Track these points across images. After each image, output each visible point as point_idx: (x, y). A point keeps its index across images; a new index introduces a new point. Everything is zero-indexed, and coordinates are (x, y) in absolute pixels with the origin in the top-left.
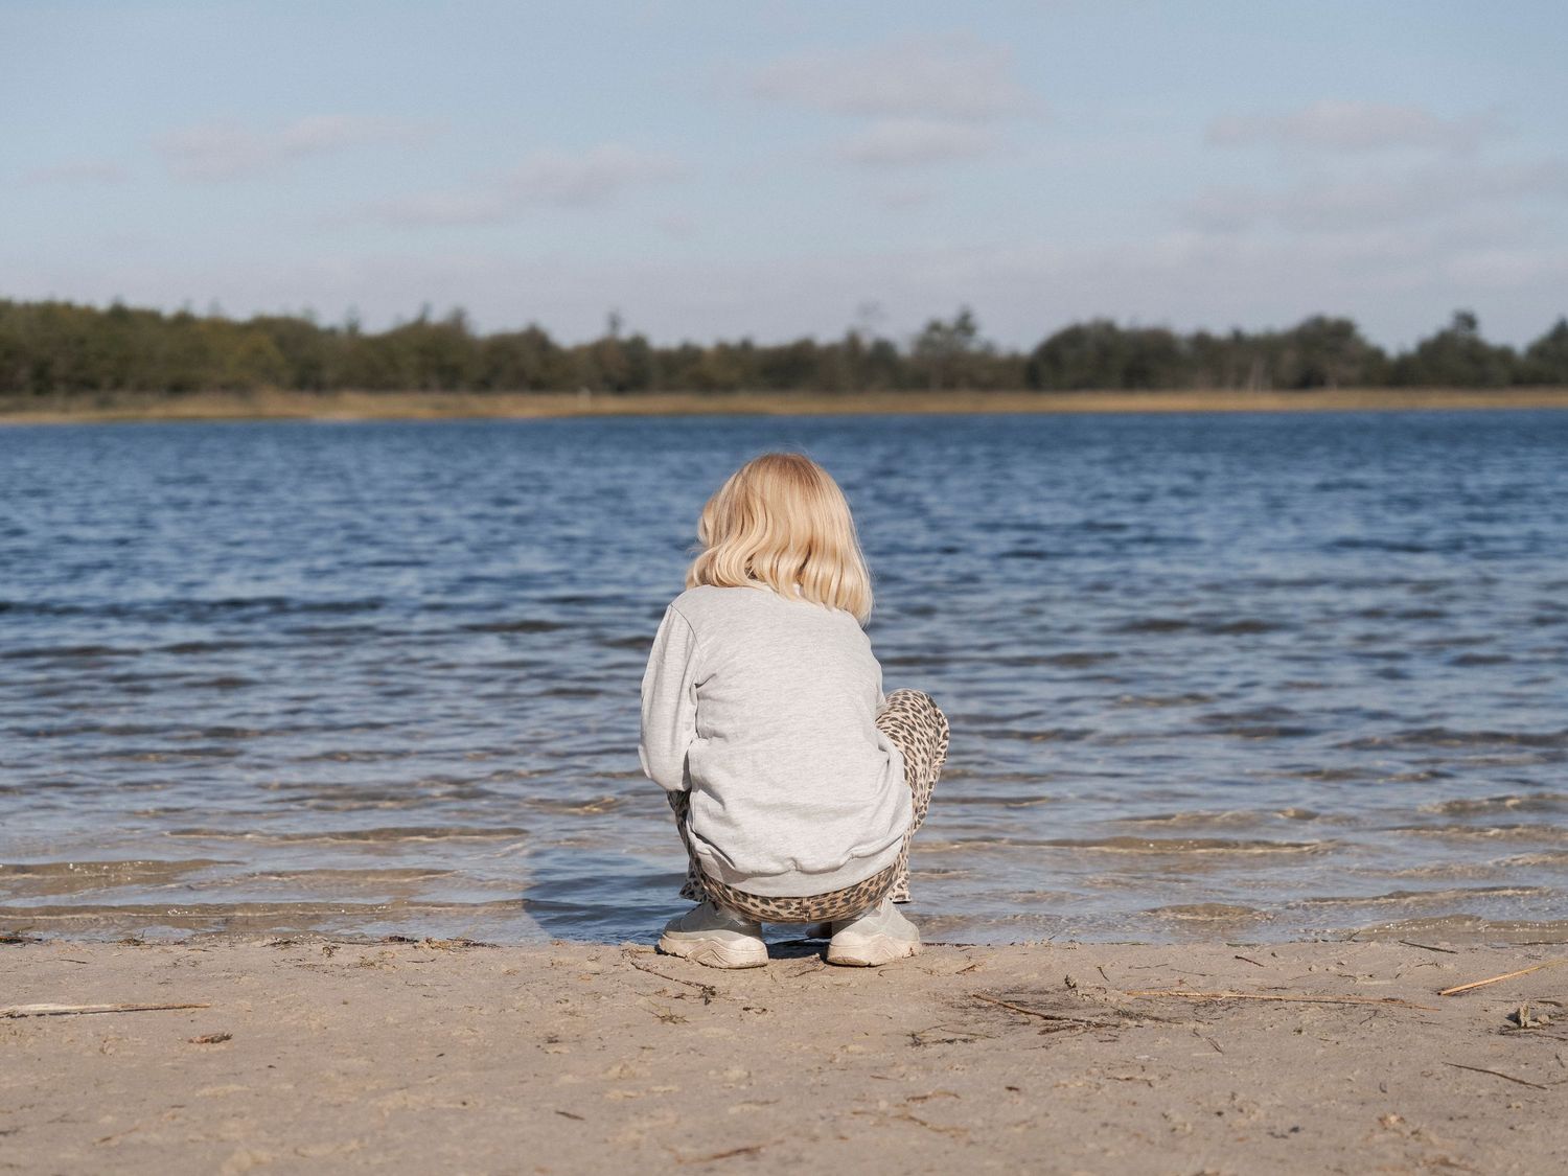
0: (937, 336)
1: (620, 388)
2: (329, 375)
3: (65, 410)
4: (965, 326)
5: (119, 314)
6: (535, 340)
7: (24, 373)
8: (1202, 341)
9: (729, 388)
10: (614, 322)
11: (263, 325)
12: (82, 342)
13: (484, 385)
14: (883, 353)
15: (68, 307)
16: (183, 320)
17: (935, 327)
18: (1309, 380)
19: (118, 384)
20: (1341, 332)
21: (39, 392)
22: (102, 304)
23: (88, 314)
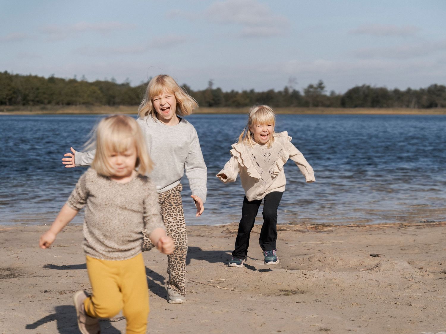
0: (312, 90)
1: (210, 105)
2: (117, 100)
3: (31, 111)
4: (321, 86)
5: (52, 80)
7: (20, 98)
8: (396, 92)
10: (211, 83)
11: (98, 83)
12: (38, 89)
14: (296, 94)
15: (36, 77)
16: (73, 82)
17: (311, 86)
18: (431, 105)
19: (49, 103)
20: (442, 90)
21: (24, 104)
22: (47, 77)
23: (42, 79)
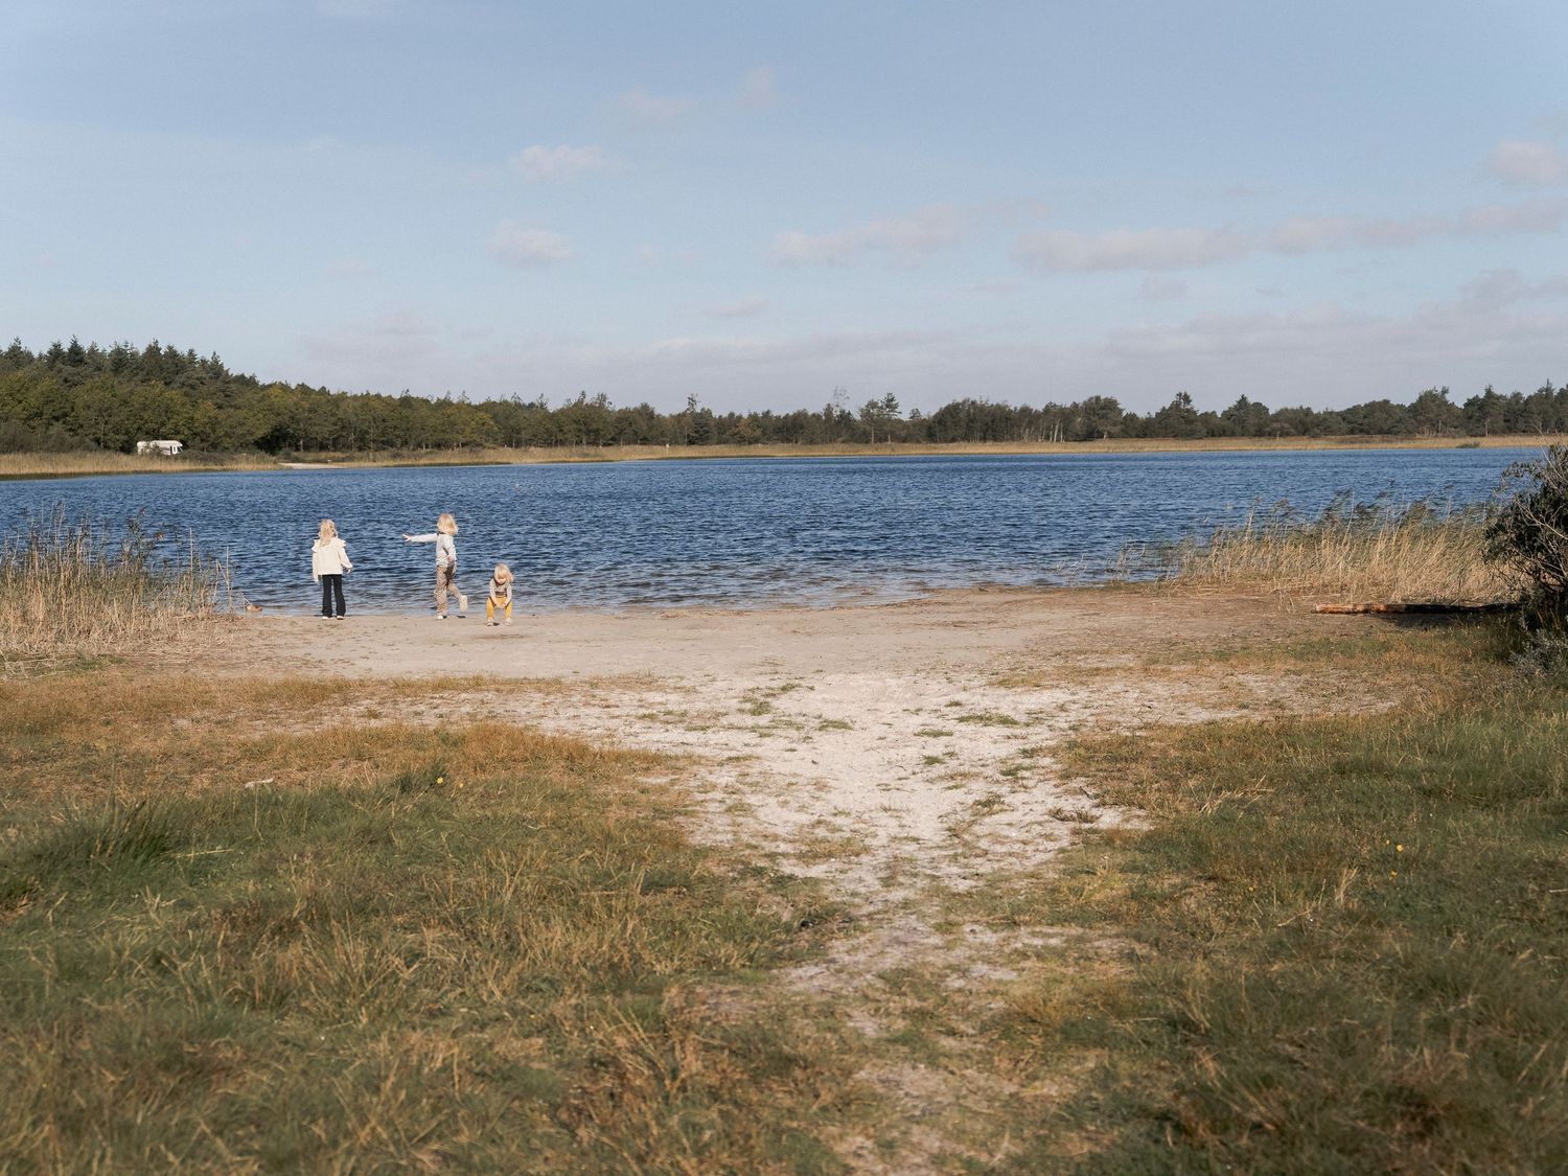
0: (874, 410)
1: (691, 442)
2: (524, 436)
3: (374, 461)
4: (890, 403)
5: (406, 401)
6: (646, 412)
7: (353, 437)
8: (1026, 411)
9: (755, 441)
10: (692, 402)
11: (488, 407)
12: (384, 420)
13: (613, 441)
14: (845, 417)
15: (378, 397)
16: (444, 404)
17: (872, 405)
18: (1091, 435)
19: (405, 443)
20: (1110, 406)
21: (360, 449)
22: (397, 396)
23: (389, 401)
